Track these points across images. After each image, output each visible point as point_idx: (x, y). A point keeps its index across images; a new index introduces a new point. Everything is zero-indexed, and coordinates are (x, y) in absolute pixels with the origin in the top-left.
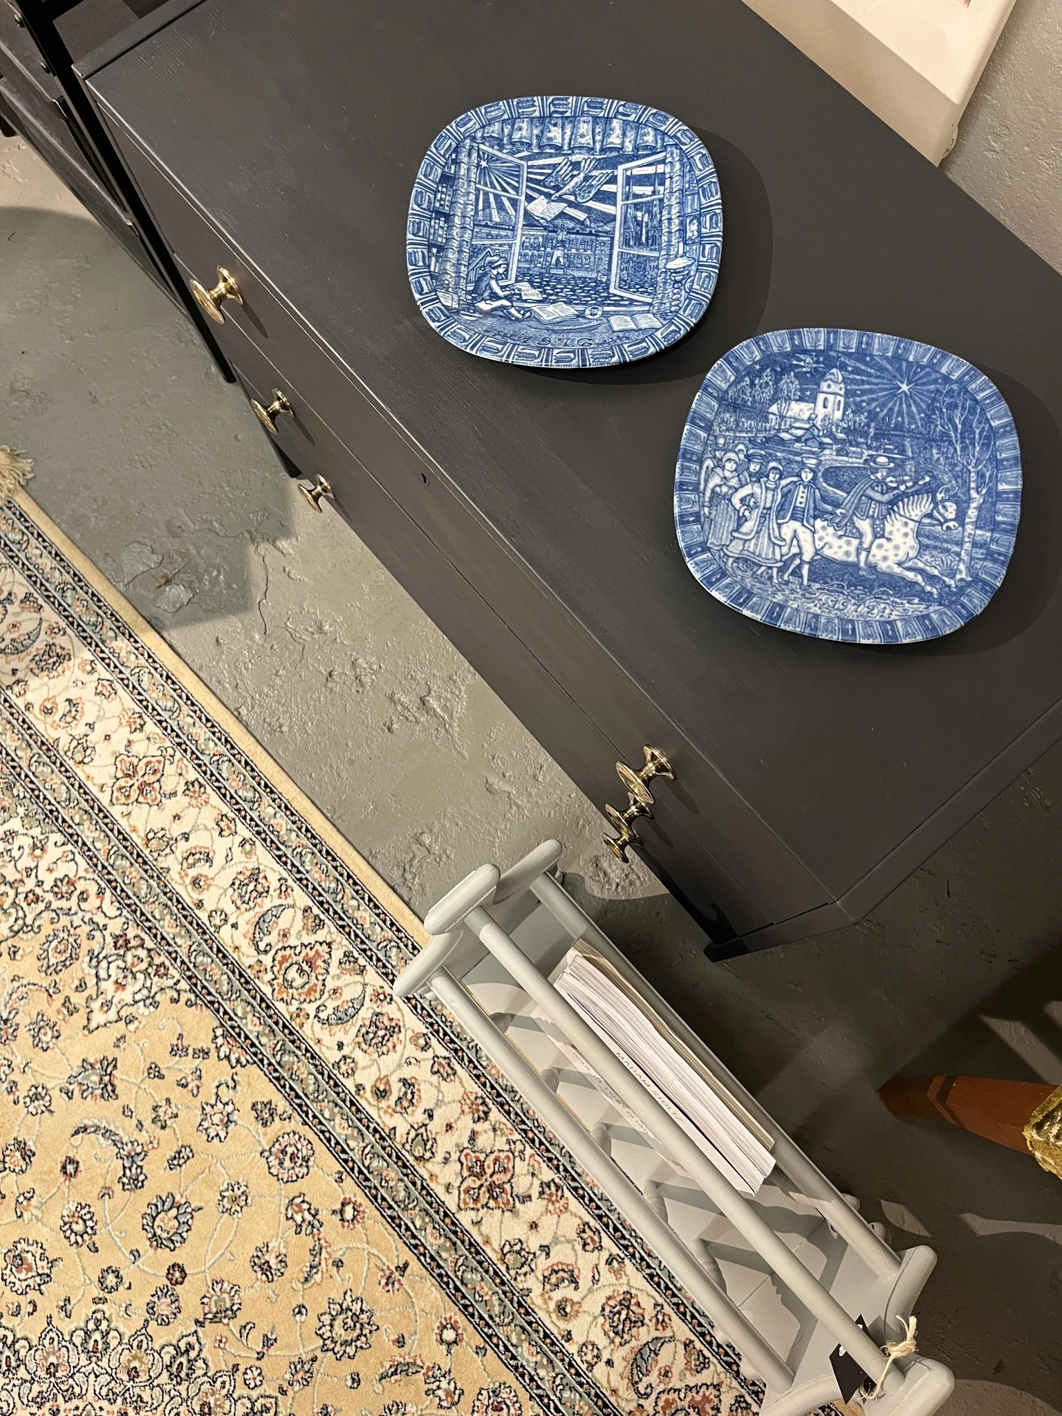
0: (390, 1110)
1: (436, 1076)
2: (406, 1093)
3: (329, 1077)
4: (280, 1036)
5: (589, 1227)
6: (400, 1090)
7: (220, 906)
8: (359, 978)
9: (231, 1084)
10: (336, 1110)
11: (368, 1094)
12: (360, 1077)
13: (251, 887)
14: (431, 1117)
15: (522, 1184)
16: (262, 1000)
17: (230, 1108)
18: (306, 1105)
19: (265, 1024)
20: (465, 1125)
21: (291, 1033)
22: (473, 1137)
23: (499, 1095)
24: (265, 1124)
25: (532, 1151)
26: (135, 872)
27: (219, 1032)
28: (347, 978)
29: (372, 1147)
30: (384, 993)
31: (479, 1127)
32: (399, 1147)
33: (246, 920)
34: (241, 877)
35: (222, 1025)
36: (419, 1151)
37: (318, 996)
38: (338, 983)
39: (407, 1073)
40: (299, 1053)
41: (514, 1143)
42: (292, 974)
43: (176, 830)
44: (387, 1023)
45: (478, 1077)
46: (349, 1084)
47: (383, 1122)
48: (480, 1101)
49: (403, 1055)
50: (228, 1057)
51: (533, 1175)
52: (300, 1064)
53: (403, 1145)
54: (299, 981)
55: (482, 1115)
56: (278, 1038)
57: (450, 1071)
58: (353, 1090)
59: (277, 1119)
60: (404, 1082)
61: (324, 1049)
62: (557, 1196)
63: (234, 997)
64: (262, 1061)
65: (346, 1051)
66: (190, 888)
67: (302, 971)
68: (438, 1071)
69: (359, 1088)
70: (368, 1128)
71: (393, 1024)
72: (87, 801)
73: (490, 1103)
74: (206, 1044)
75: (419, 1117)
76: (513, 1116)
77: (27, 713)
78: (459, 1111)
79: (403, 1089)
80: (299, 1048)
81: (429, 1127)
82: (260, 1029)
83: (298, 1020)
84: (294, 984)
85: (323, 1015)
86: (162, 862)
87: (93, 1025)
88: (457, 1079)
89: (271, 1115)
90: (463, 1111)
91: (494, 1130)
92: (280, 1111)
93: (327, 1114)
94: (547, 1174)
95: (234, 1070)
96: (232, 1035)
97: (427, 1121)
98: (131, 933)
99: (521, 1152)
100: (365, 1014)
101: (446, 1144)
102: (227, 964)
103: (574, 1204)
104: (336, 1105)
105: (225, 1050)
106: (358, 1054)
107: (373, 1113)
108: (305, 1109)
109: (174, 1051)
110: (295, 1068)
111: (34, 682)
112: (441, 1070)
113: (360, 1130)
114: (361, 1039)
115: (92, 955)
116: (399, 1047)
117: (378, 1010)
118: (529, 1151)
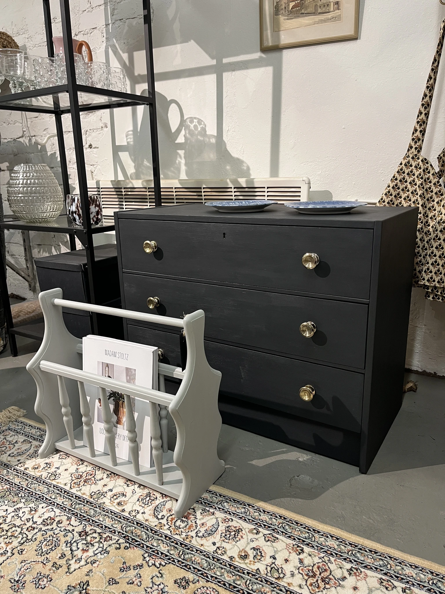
0: (252, 563)
1: (269, 542)
2: (257, 553)
3: (213, 558)
4: (180, 548)
5: (383, 579)
6: (253, 553)
7: (134, 509)
8: (213, 516)
9: (159, 575)
10: (223, 571)
11: (237, 559)
12: (229, 553)
13: (148, 498)
14: (275, 558)
15: (338, 574)
16: (166, 537)
17: (162, 586)
18: (205, 573)
19: (170, 545)
20: (294, 558)
21: (186, 546)
22: (301, 561)
23: (304, 541)
24: (184, 588)
25: (334, 558)
26: (87, 508)
27: (146, 555)
28: (207, 518)
29: (250, 580)
30: (227, 519)
31: (301, 556)
32: (265, 576)
33: (149, 510)
34: (142, 497)
35: (147, 552)
36: (276, 575)
37: (194, 528)
38: (203, 521)
39: (253, 545)
40: (193, 553)
41: (323, 558)
42: (178, 523)
43: (105, 489)
44: (234, 529)
45: (290, 537)
46: (225, 557)
47: (251, 569)
48: (296, 546)
49: (248, 539)
50: (154, 565)
51: (341, 568)
52: (195, 557)
53: (267, 575)
54: (183, 525)
55: (300, 551)
56: (179, 550)
57: (274, 538)
58: (228, 560)
59: (191, 584)
60: (254, 549)
61: (206, 547)
62: (359, 573)
63: (150, 539)
64: (174, 561)
65: (217, 545)
66: (117, 506)
67: (183, 521)
68: (269, 540)
69: (231, 558)
70: (244, 573)
71: (237, 529)
72: (58, 490)
73: (301, 545)
74: (140, 562)
75: (269, 561)
76: (316, 548)
77: (25, 471)
78: (288, 553)
79: (255, 552)
80: (192, 551)
81: (276, 563)
82: (169, 548)
83: (188, 540)
84: (181, 527)
85: (200, 534)
86: (100, 501)
87: (72, 570)
88: (280, 541)
89: (187, 583)
90: (290, 553)
91: (310, 555)
92: (191, 580)
93: (218, 573)
94: (348, 566)
95: (160, 569)
96: (153, 555)
97: (274, 561)
98: (88, 529)
99: (329, 560)
100: (222, 528)
101: (288, 568)
102: (143, 527)
103: (369, 572)
104: (222, 568)
105: (151, 562)
106: (224, 545)
107: (243, 566)
108: (205, 575)
109: (122, 570)
110: (193, 559)
111: (28, 462)
112: (270, 539)
113: (240, 576)
114: (224, 539)
115: (67, 543)
116: (244, 536)
117: (228, 525)
118: (332, 559)
